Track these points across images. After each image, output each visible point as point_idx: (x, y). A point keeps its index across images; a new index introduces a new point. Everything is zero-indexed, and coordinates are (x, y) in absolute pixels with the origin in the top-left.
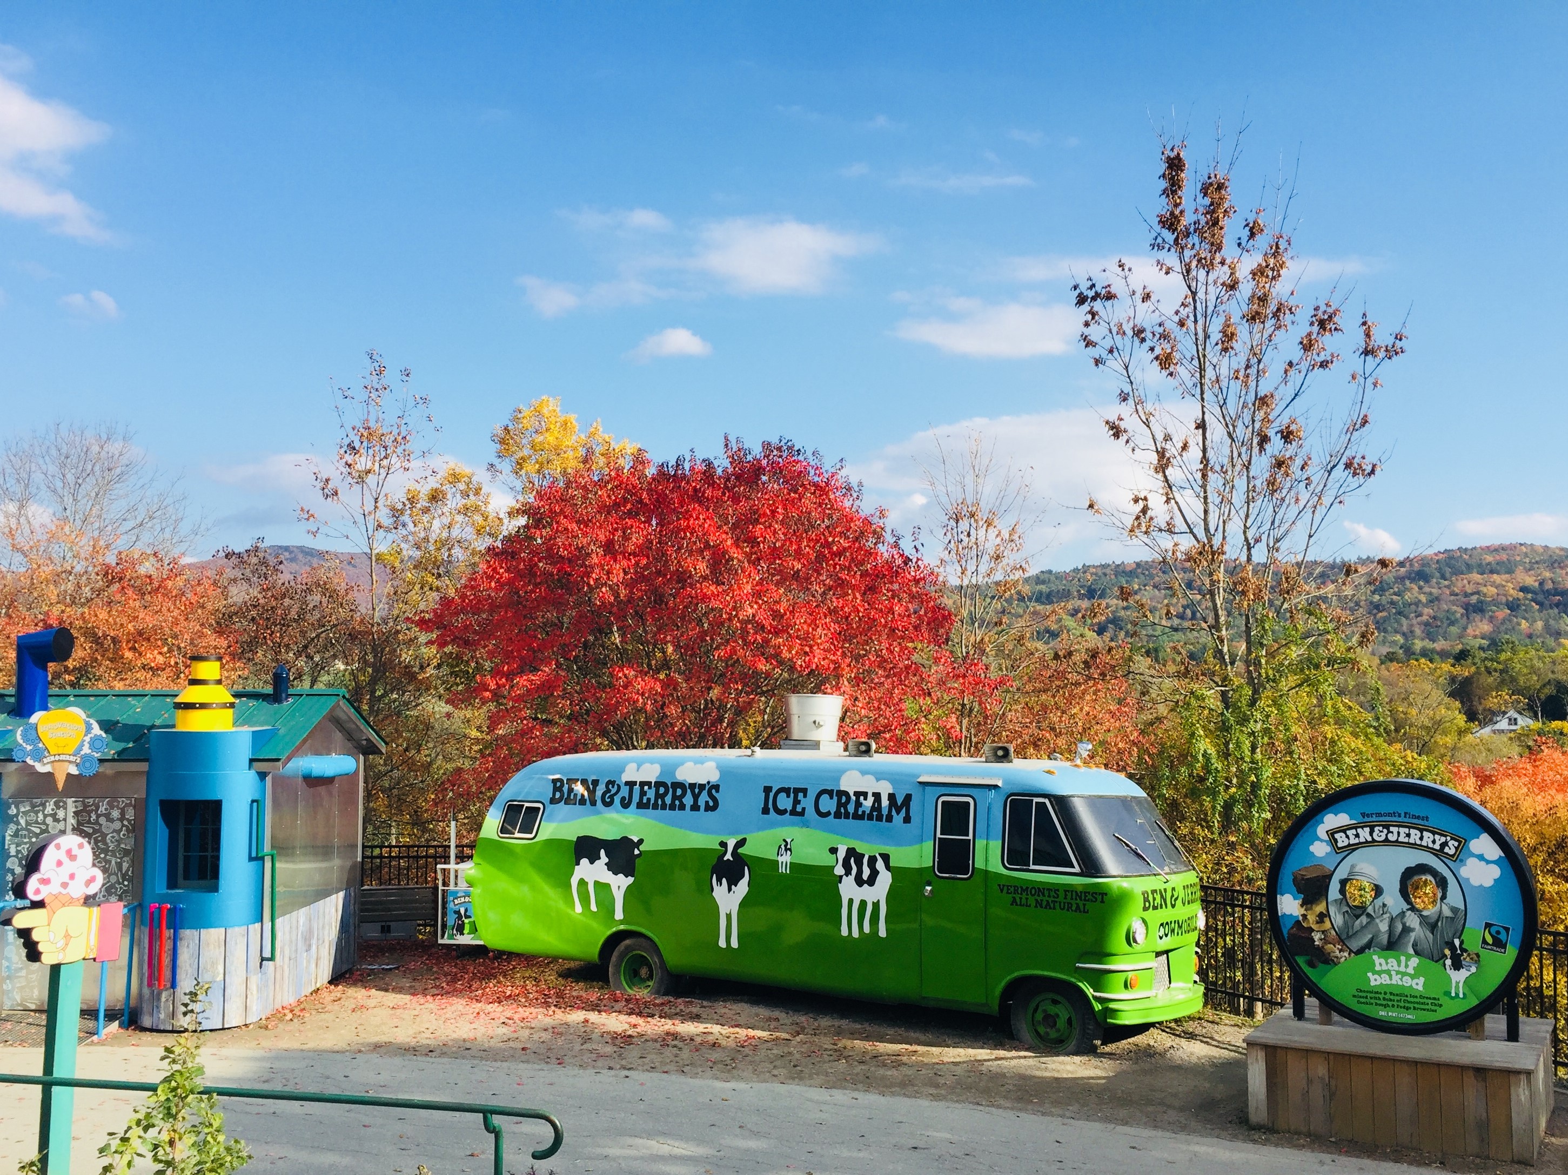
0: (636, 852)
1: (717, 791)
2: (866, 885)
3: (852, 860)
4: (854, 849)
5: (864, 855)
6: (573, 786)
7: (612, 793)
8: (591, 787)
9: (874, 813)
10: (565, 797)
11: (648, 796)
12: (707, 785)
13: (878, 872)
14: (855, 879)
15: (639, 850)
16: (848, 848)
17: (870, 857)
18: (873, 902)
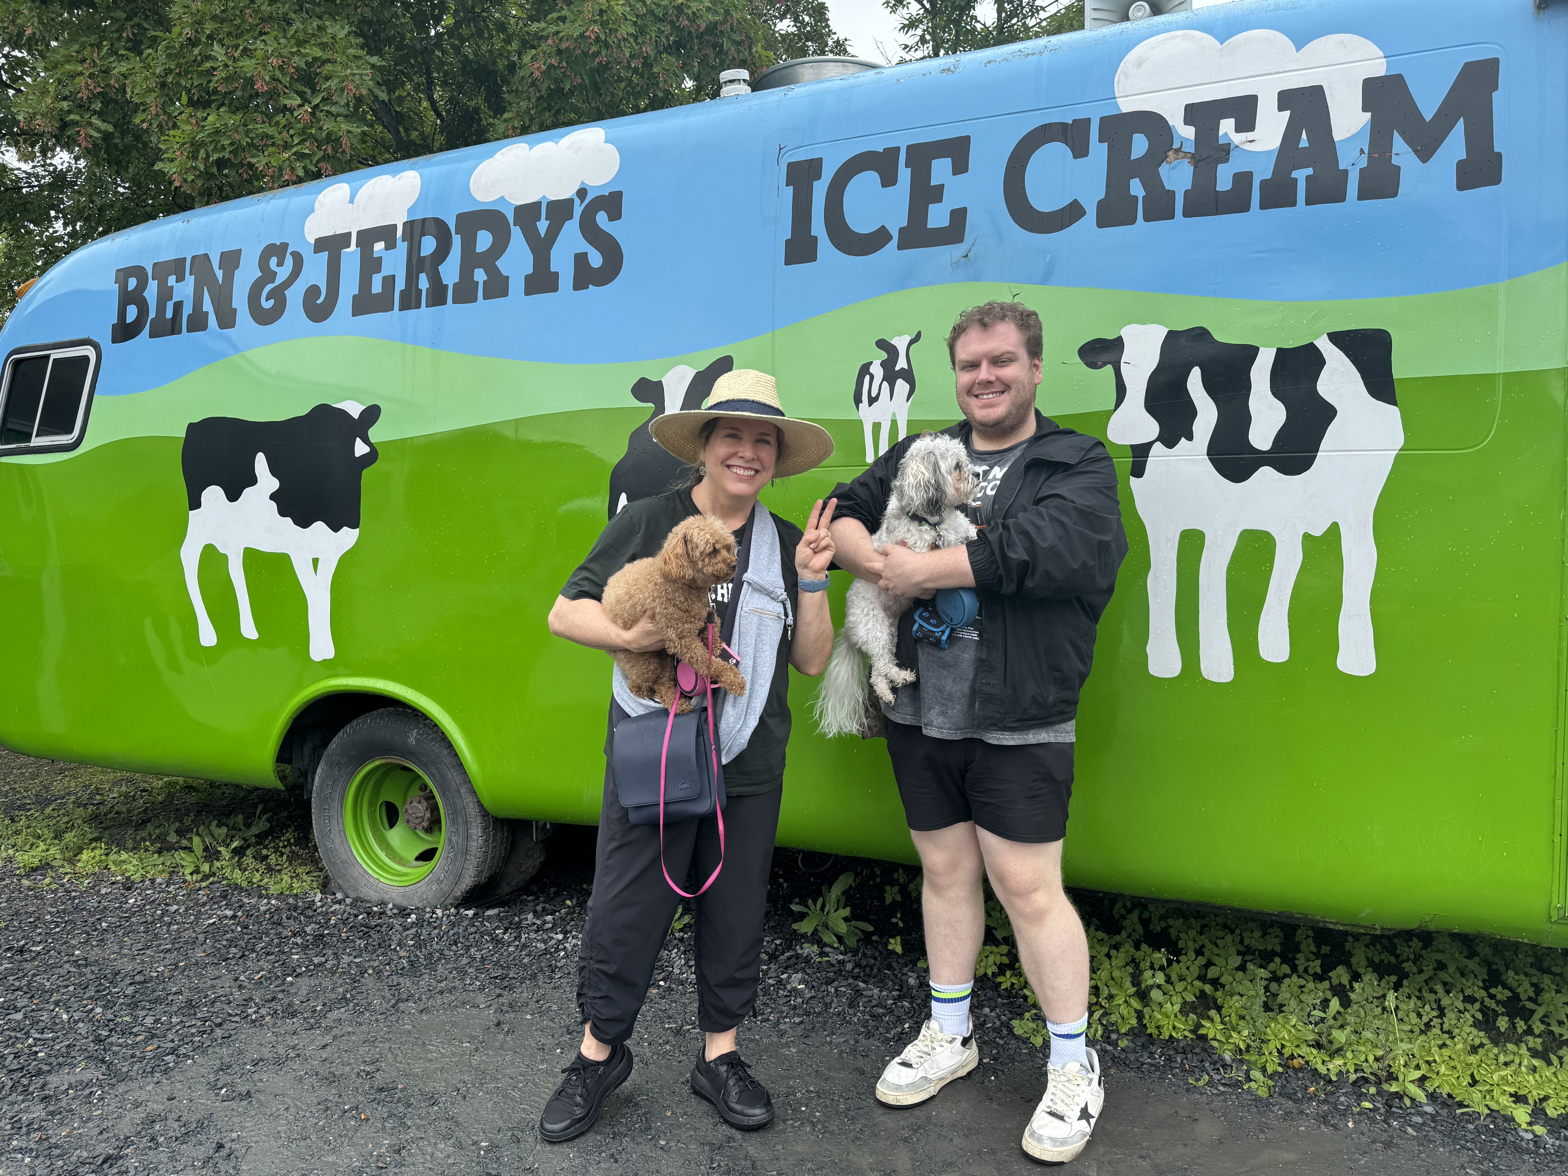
0: (361, 449)
1: (615, 214)
2: (1266, 473)
3: (1195, 382)
4: (1201, 334)
5: (1250, 353)
6: (172, 280)
7: (279, 281)
8: (219, 274)
9: (1295, 174)
10: (152, 314)
11: (386, 271)
12: (577, 201)
13: (1328, 413)
14: (1212, 452)
15: (366, 441)
16: (1172, 336)
17: (1282, 355)
18: (1307, 537)
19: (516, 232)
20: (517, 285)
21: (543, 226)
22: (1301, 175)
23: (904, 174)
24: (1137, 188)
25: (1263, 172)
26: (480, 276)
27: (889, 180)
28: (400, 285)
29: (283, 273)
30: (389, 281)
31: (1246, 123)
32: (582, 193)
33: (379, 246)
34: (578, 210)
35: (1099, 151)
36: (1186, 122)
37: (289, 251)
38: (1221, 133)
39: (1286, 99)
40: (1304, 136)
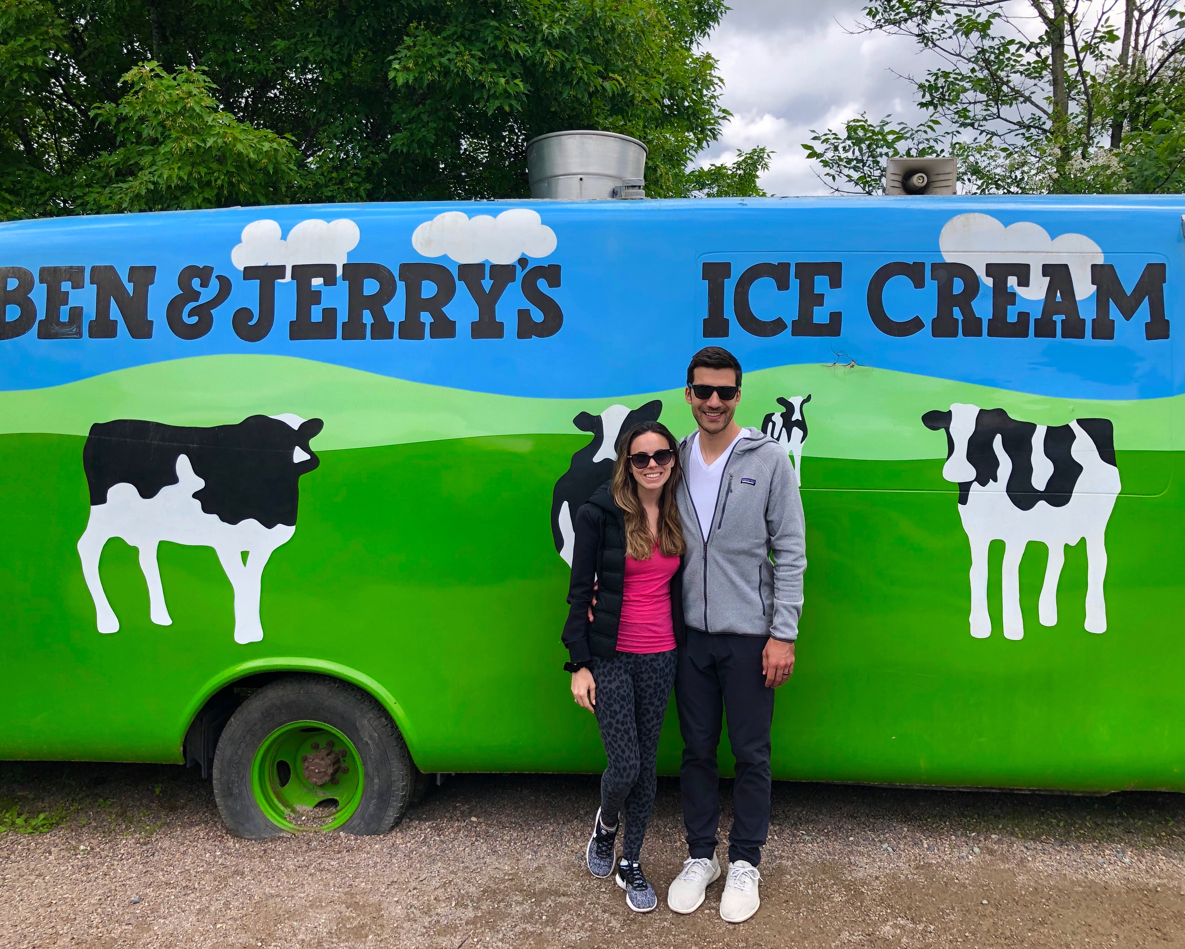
0: (299, 456)
1: (555, 283)
2: (1042, 504)
3: (998, 443)
4: (1001, 412)
5: (1032, 427)
6: (66, 286)
7: (202, 300)
8: (130, 287)
9: (1055, 318)
10: (41, 315)
11: (326, 302)
12: (519, 268)
13: (1078, 469)
14: (1011, 490)
15: (307, 449)
16: (982, 412)
17: (1050, 430)
18: (1066, 545)
19: (461, 287)
20: (463, 328)
21: (487, 284)
22: (1058, 319)
23: (794, 283)
24: (957, 313)
25: (1036, 313)
26: (426, 318)
27: (783, 285)
28: (342, 317)
29: (207, 294)
30: (330, 314)
31: (1024, 282)
32: (523, 261)
33: (317, 282)
34: (520, 274)
35: (931, 286)
36: (988, 275)
37: (214, 275)
38: (1009, 285)
39: (1047, 270)
40: (1058, 294)
